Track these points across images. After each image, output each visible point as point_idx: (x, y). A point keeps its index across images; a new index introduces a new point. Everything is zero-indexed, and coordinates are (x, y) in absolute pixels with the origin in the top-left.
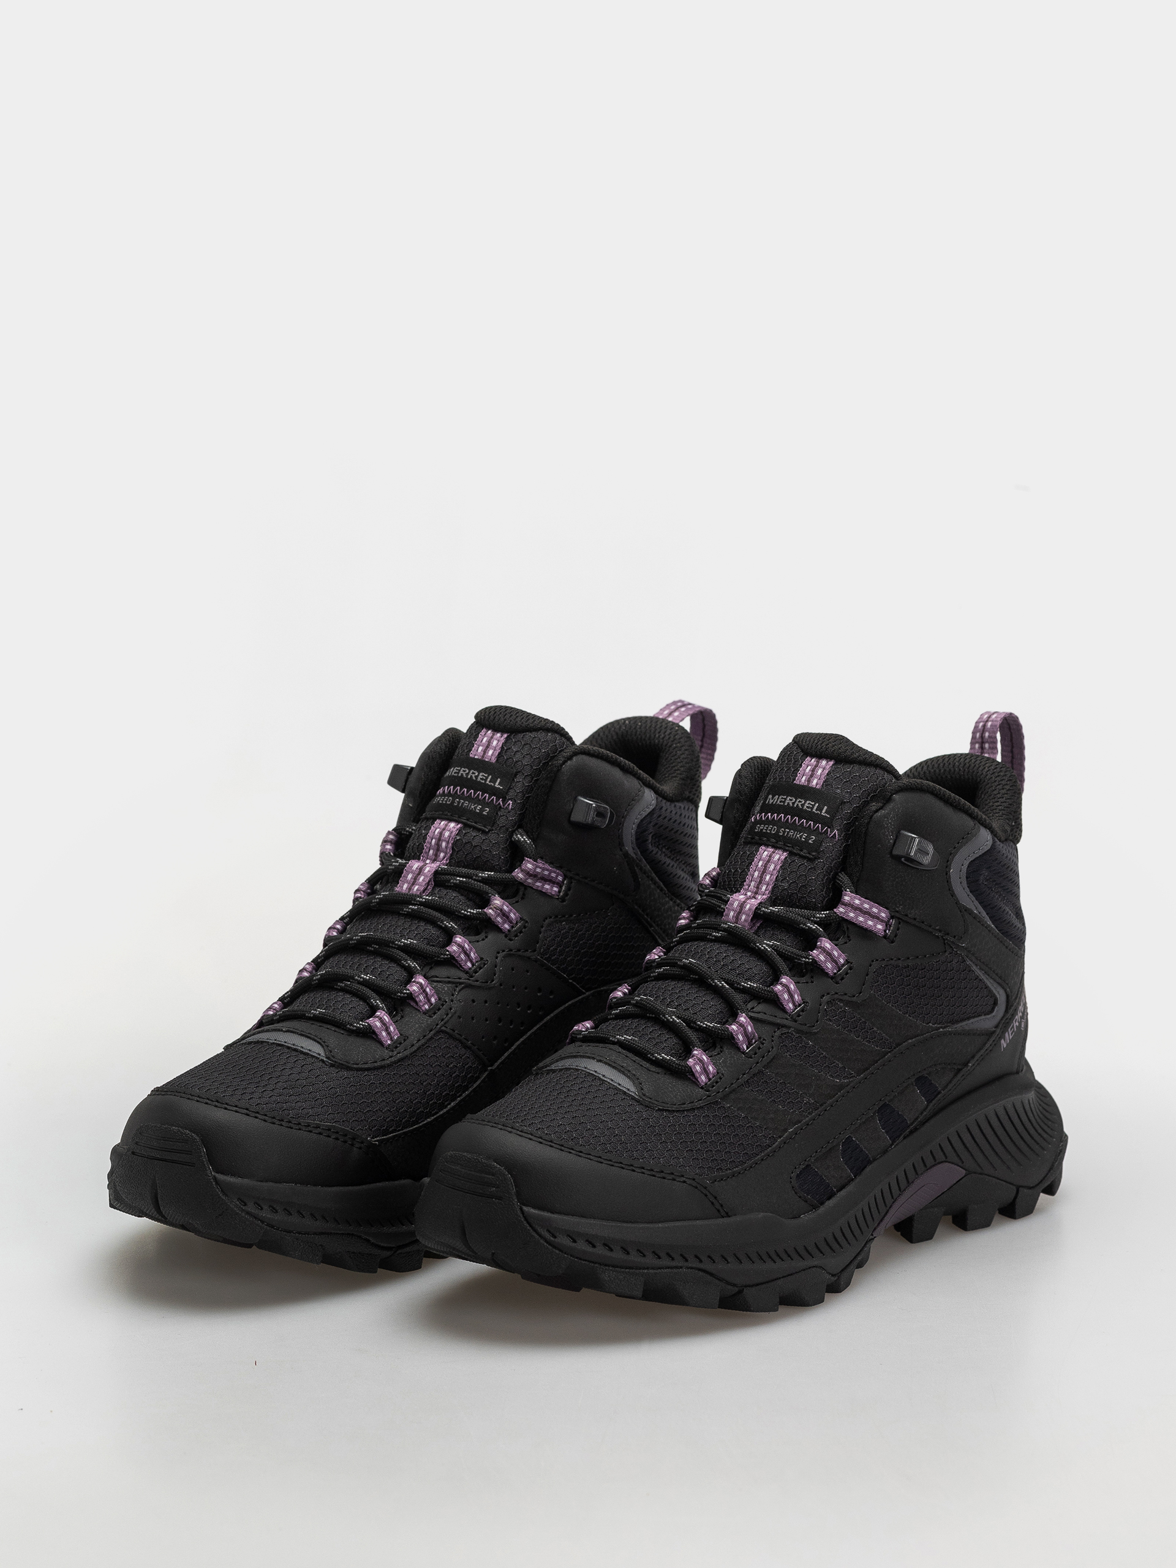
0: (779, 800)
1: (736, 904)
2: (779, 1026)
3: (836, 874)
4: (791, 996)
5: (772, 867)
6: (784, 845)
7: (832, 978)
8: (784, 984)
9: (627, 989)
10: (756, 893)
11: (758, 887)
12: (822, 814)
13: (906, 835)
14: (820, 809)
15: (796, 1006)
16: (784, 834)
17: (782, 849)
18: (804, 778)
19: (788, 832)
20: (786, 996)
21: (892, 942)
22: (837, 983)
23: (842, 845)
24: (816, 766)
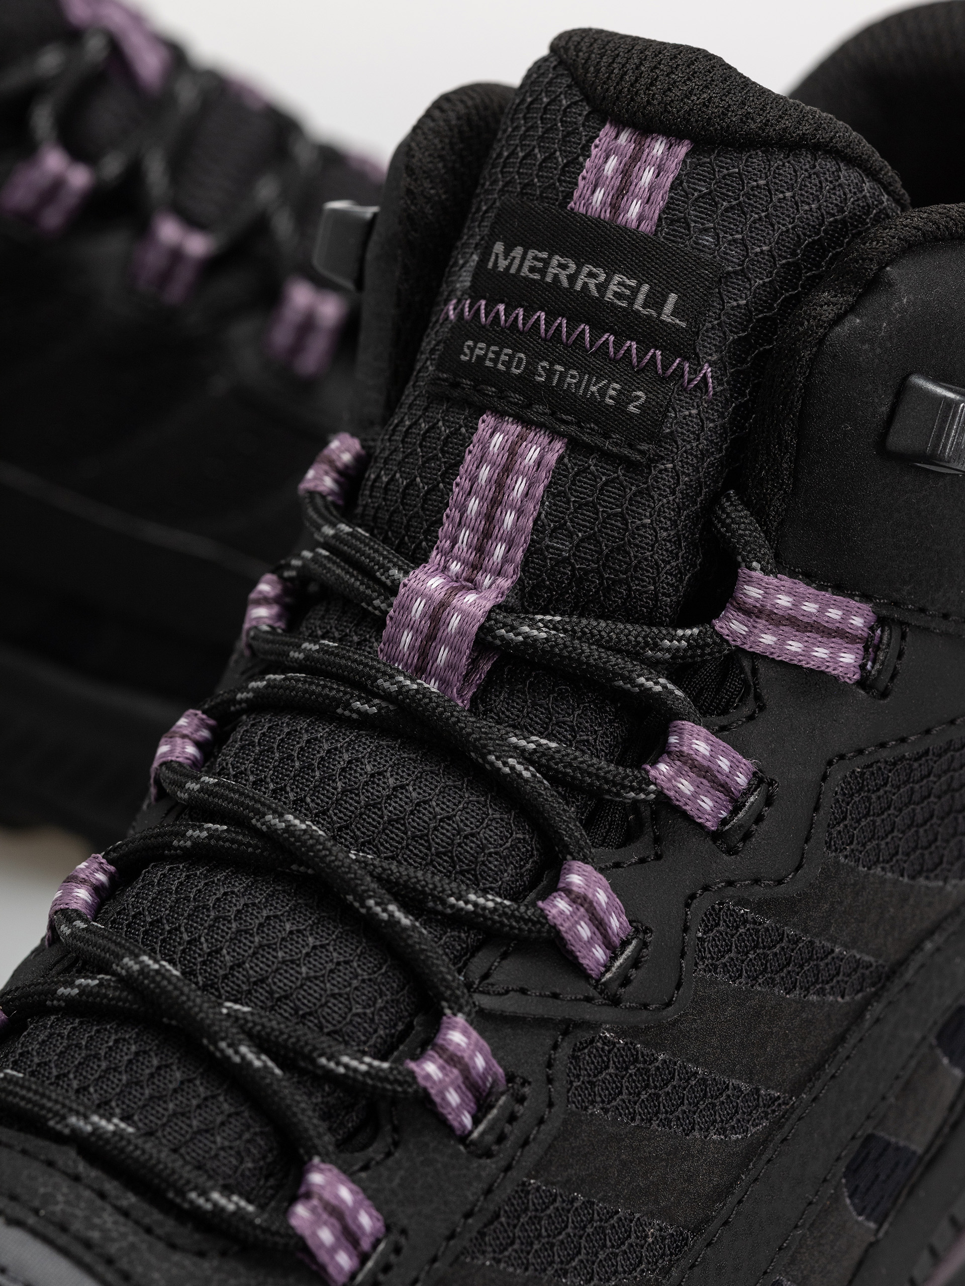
0: (527, 264)
1: (418, 607)
2: (567, 1027)
3: (714, 500)
4: (599, 923)
5: (521, 486)
6: (553, 414)
7: (716, 836)
8: (578, 896)
9: (105, 872)
10: (476, 567)
11: (481, 549)
12: (664, 317)
13: (920, 389)
14: (656, 301)
15: (614, 951)
16: (549, 378)
17: (547, 428)
18: (599, 195)
19: (563, 375)
20: (585, 931)
21: (884, 695)
22: (732, 851)
23: (725, 407)
24: (635, 158)
